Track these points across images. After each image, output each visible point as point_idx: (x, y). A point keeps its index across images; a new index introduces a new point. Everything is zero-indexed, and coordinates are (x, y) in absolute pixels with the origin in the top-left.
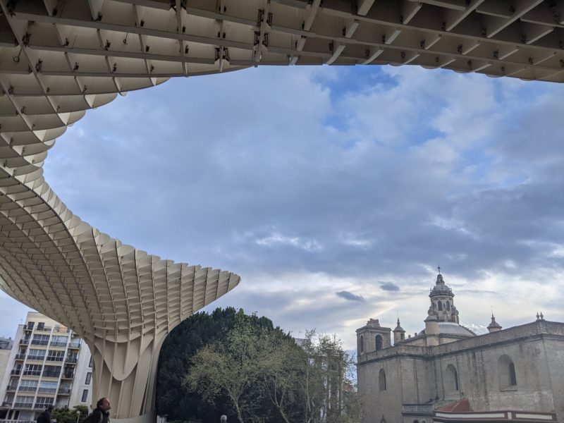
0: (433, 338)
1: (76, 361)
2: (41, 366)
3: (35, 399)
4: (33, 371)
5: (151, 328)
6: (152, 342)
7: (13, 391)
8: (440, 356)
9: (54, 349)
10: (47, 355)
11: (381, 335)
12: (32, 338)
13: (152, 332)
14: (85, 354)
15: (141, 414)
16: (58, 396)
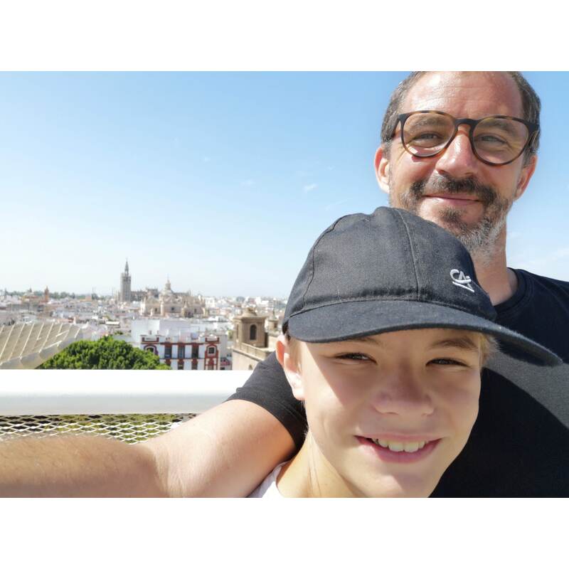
11: (256, 324)
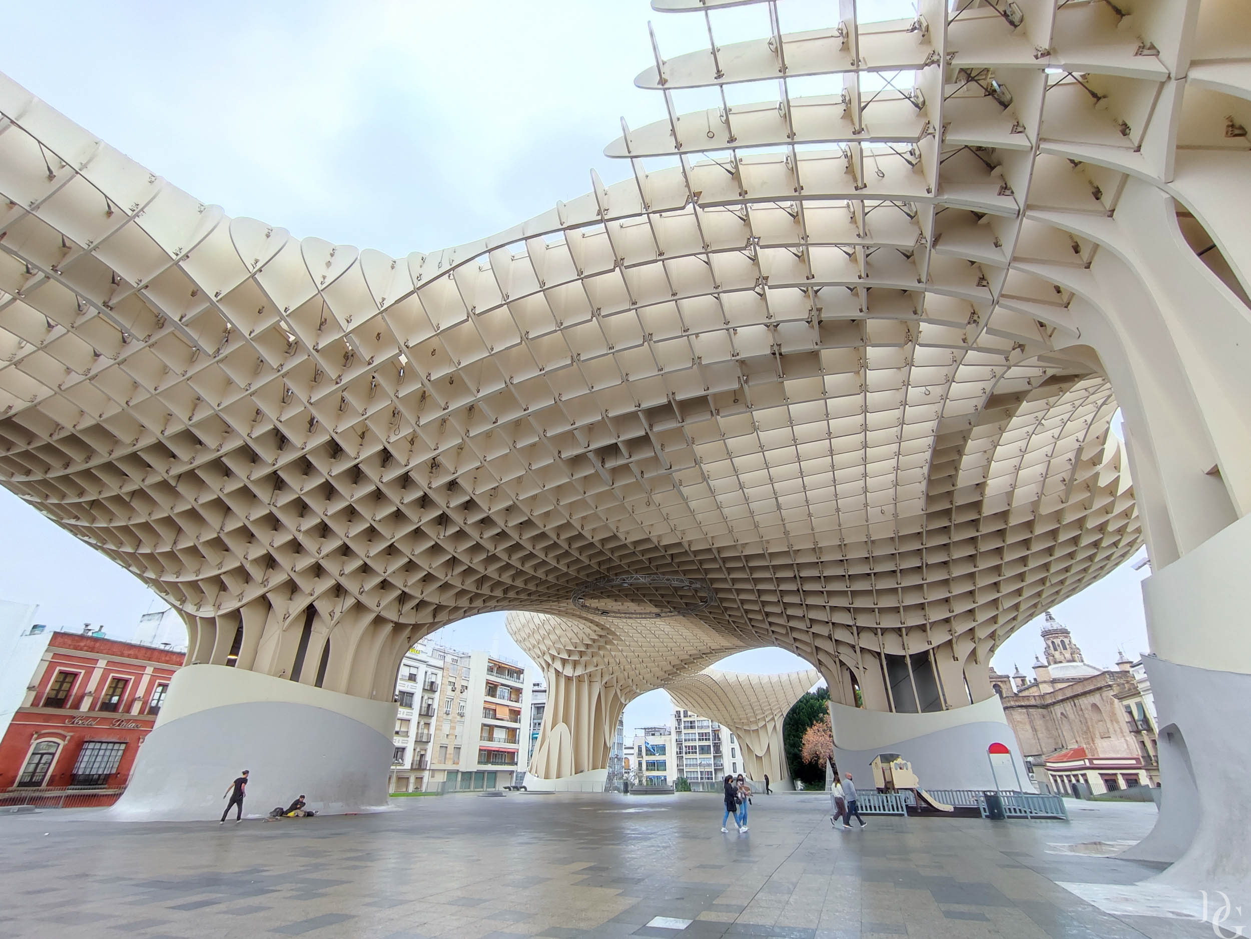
0: (1045, 685)
1: (719, 739)
2: (696, 746)
3: (699, 773)
4: (692, 750)
5: (771, 716)
6: (775, 726)
7: (681, 768)
8: (1054, 704)
9: (701, 731)
10: (697, 737)
12: (682, 726)
13: (773, 719)
14: (725, 733)
15: (781, 779)
16: (715, 769)
